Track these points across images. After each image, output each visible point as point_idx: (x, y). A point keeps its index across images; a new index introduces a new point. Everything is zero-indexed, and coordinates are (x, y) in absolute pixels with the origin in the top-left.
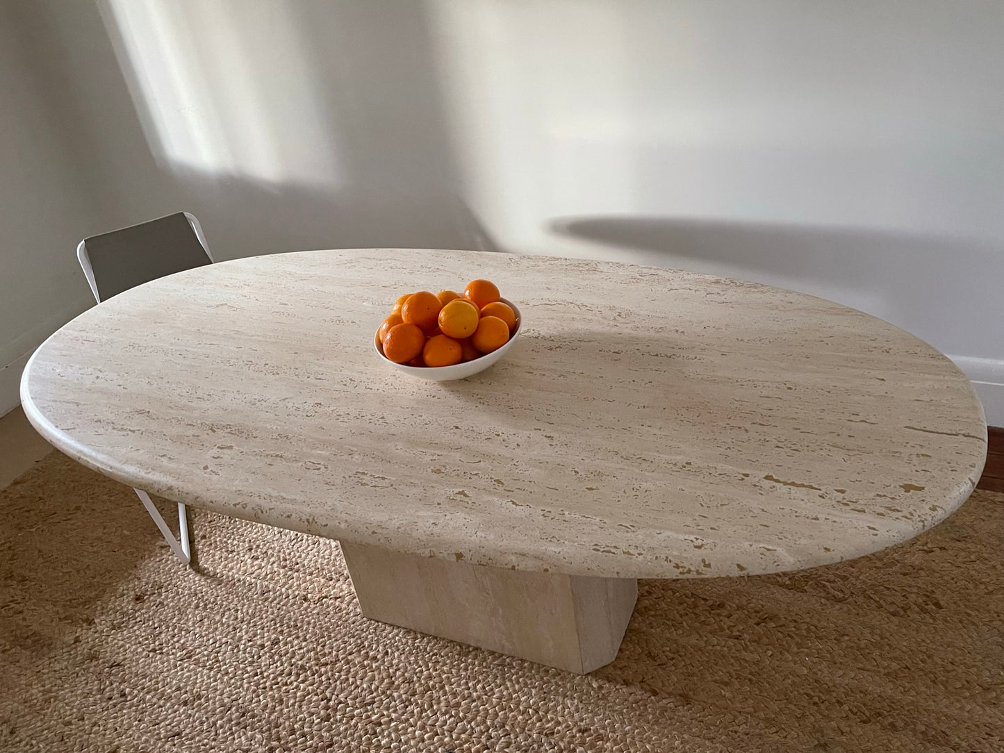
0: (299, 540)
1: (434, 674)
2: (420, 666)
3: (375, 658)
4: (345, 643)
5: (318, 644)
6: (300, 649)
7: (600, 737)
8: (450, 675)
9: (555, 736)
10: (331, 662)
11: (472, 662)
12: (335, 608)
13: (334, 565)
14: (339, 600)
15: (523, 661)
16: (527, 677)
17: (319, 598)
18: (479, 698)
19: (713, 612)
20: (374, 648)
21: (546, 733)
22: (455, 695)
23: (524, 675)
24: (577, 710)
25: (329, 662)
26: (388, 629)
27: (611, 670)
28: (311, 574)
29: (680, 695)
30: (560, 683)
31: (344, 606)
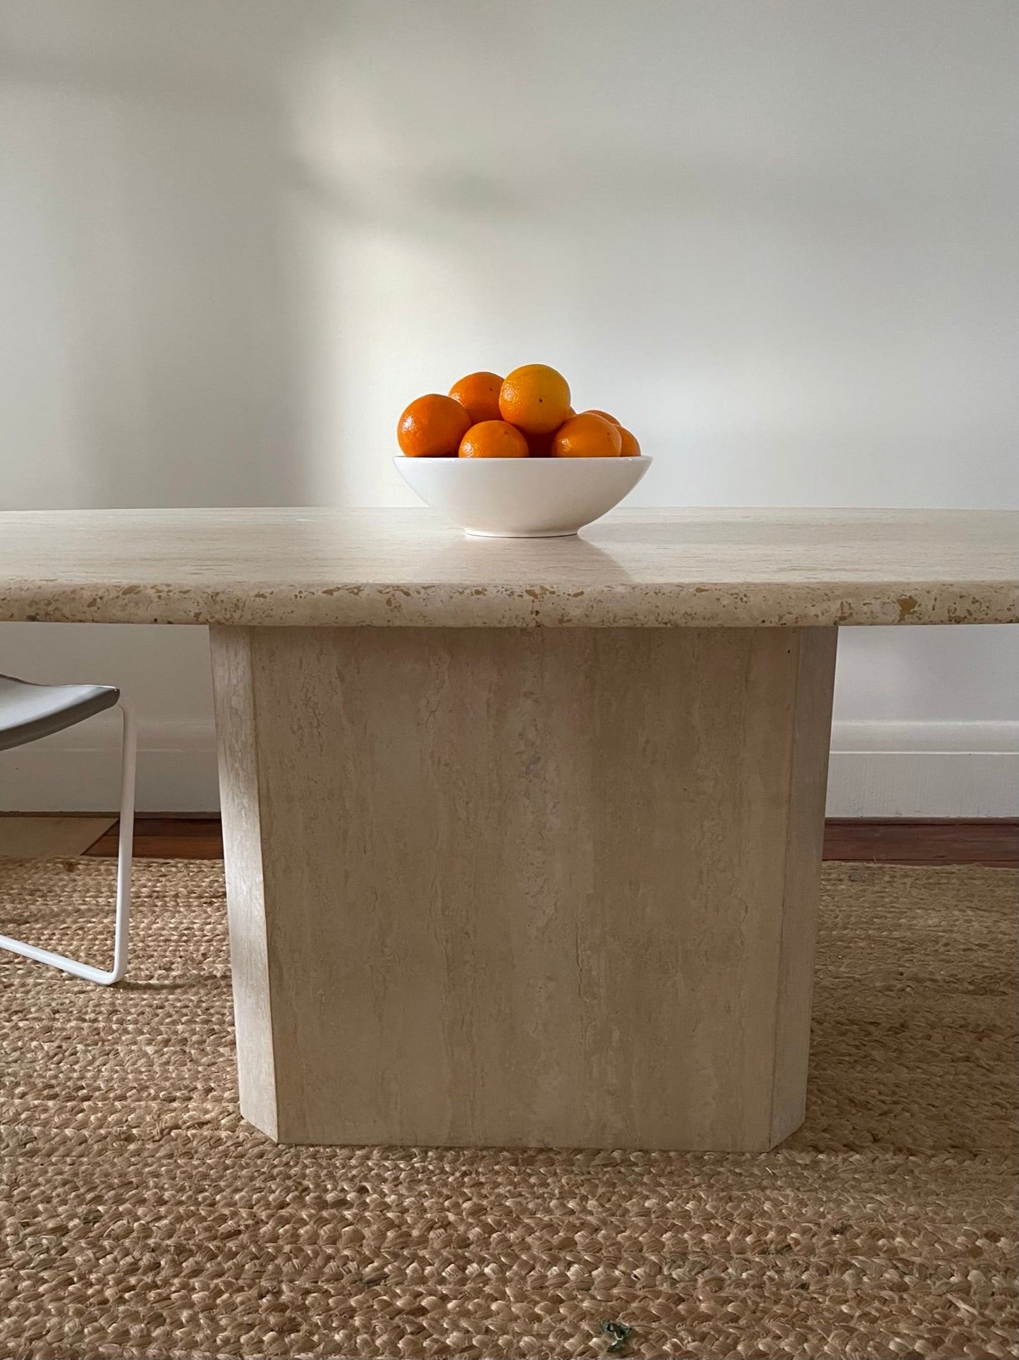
0: (67, 1054)
1: (485, 1203)
2: (448, 1197)
3: (342, 1203)
4: (260, 1190)
5: (198, 1204)
6: (159, 1218)
7: (875, 1235)
8: (519, 1199)
9: (796, 1249)
10: (247, 1227)
11: (549, 1172)
12: (204, 1140)
13: (167, 1079)
14: (209, 1125)
15: (646, 1152)
16: (671, 1173)
17: (162, 1131)
18: (604, 1222)
19: (898, 1036)
20: (329, 1187)
21: (776, 1249)
22: (551, 1227)
23: (663, 1171)
24: (802, 1203)
25: (242, 1228)
26: (342, 1153)
27: (808, 1135)
28: (122, 1098)
29: (953, 1147)
30: (737, 1170)
31: (224, 1134)
